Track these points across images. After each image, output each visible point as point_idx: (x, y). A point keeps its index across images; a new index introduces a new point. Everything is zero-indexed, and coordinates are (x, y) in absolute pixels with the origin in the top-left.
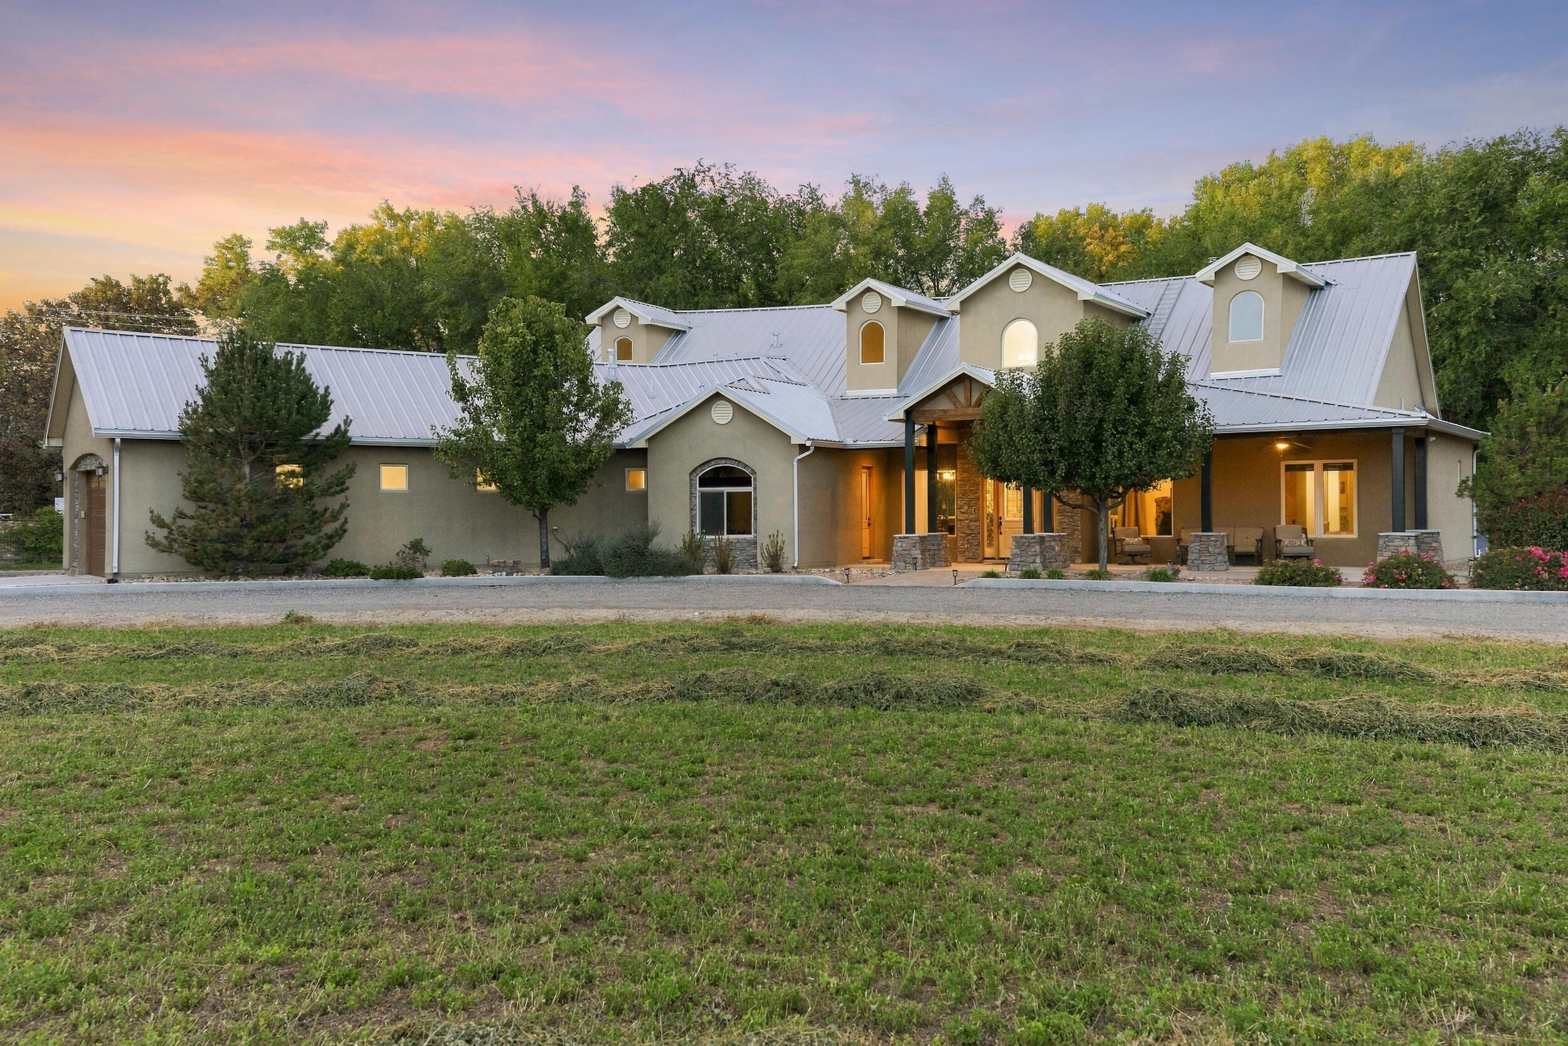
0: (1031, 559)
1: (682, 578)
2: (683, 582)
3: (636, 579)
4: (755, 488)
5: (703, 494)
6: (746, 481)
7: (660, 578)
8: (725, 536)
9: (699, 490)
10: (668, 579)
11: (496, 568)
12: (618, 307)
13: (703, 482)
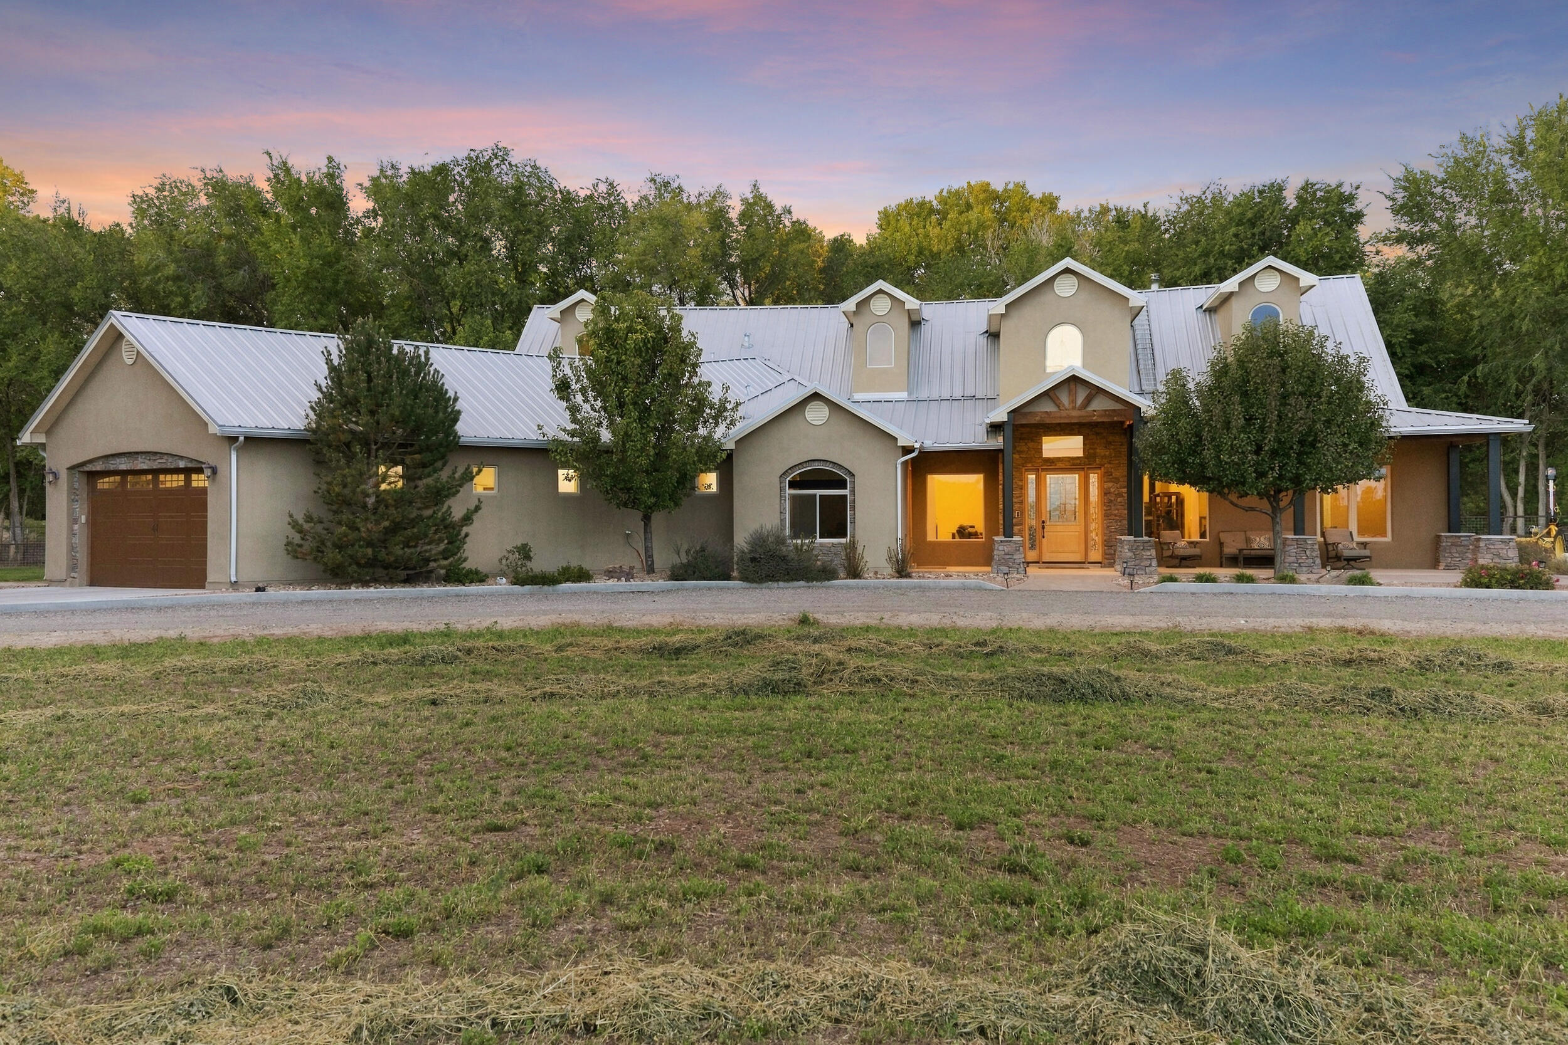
0: (1147, 563)
1: (827, 583)
2: (828, 587)
3: (775, 585)
4: (853, 491)
5: (793, 498)
6: (842, 484)
7: (802, 583)
8: (819, 540)
9: (789, 492)
10: (810, 584)
11: (611, 574)
12: (583, 300)
13: (793, 485)
